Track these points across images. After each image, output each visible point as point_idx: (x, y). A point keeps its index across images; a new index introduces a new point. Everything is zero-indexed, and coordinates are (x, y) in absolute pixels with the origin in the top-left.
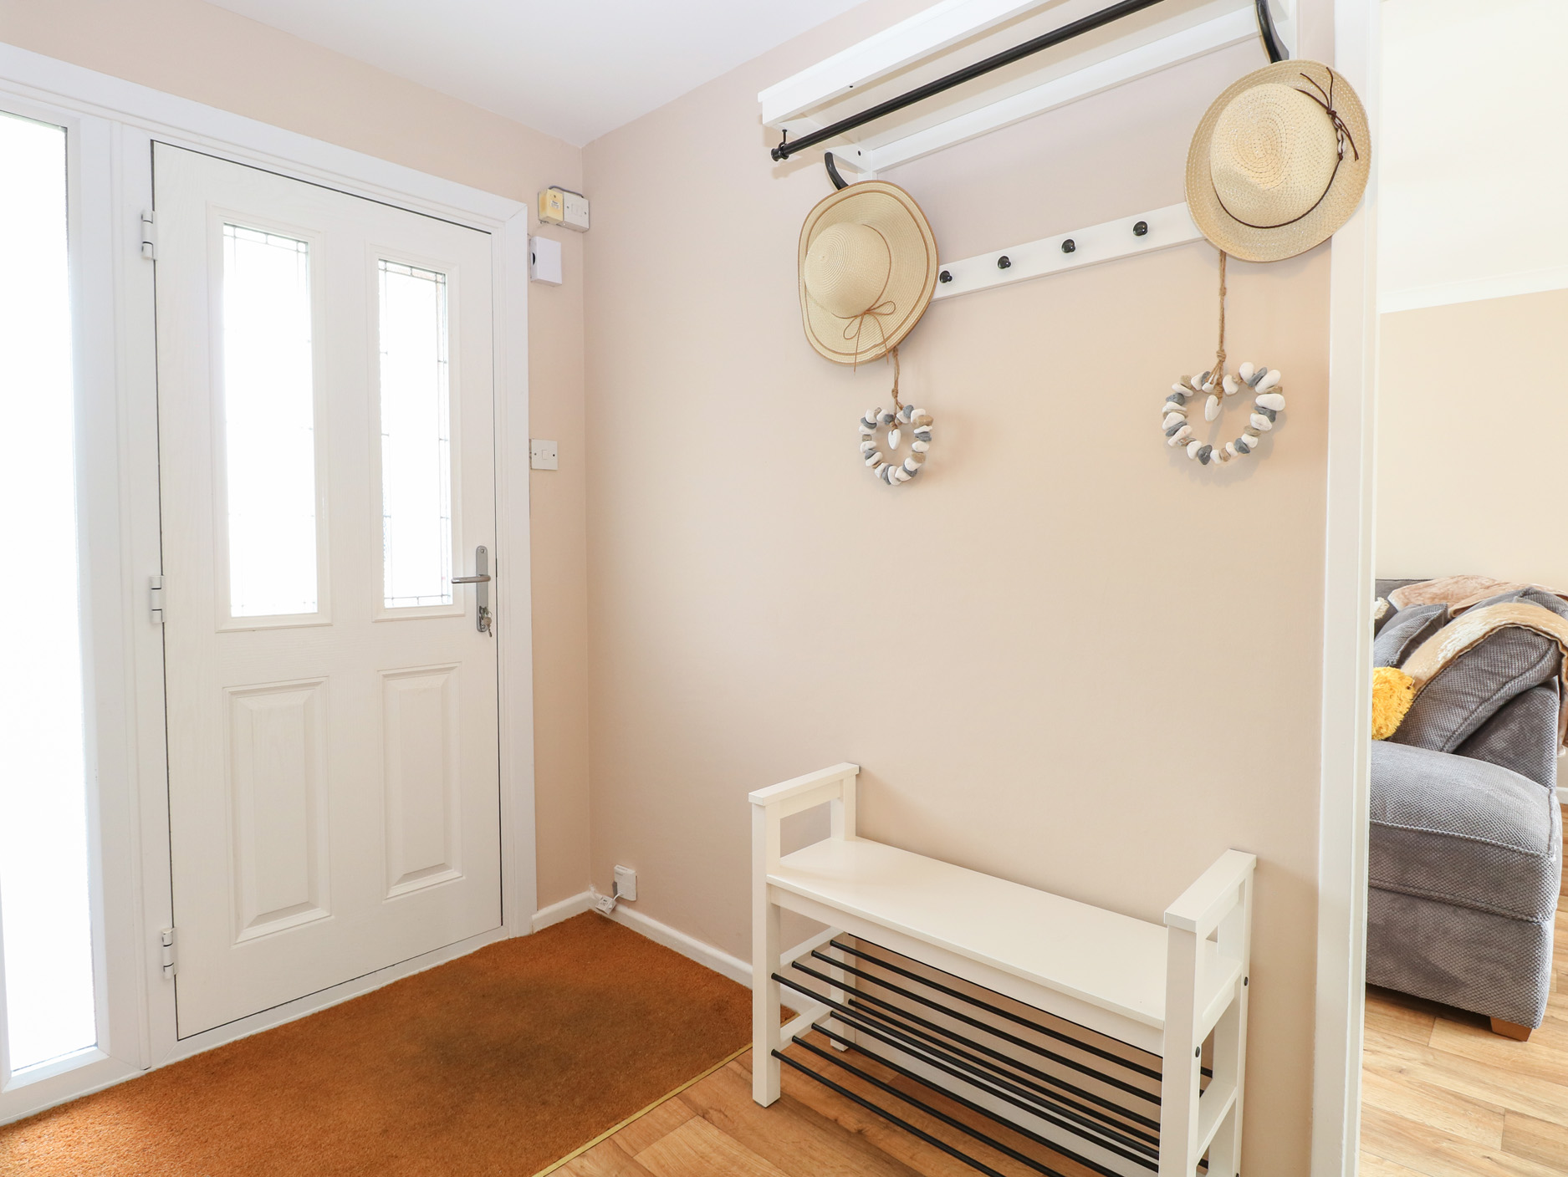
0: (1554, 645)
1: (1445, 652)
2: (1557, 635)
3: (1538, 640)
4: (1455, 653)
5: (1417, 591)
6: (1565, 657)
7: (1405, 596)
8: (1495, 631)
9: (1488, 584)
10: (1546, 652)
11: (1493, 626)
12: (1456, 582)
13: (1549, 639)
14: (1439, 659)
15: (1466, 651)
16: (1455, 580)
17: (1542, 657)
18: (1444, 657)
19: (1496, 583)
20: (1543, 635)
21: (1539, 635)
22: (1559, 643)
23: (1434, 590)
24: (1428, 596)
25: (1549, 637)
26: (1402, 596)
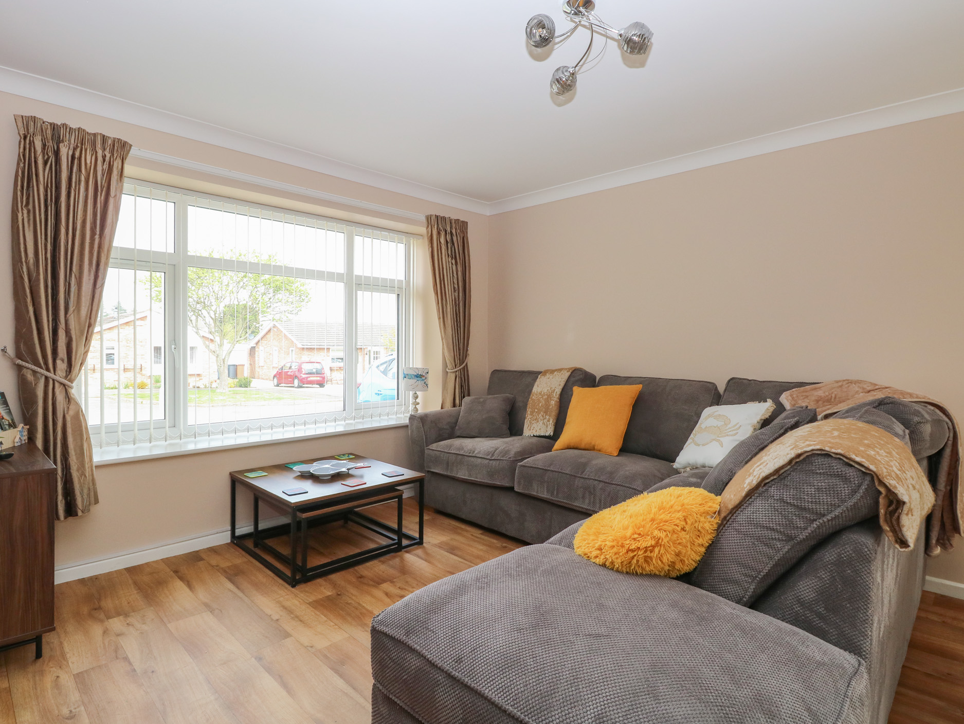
0: (868, 478)
1: (751, 478)
2: (872, 467)
3: (850, 472)
4: (760, 479)
5: (804, 394)
6: (883, 495)
7: (793, 398)
8: (802, 458)
9: (869, 388)
10: (859, 486)
11: (800, 451)
12: (841, 386)
13: (863, 472)
14: (745, 486)
15: (772, 478)
16: (840, 384)
17: (854, 492)
18: (749, 484)
19: (877, 387)
20: (856, 466)
21: (851, 466)
22: (875, 478)
23: (820, 393)
24: (813, 398)
25: (863, 469)
26: (790, 398)
